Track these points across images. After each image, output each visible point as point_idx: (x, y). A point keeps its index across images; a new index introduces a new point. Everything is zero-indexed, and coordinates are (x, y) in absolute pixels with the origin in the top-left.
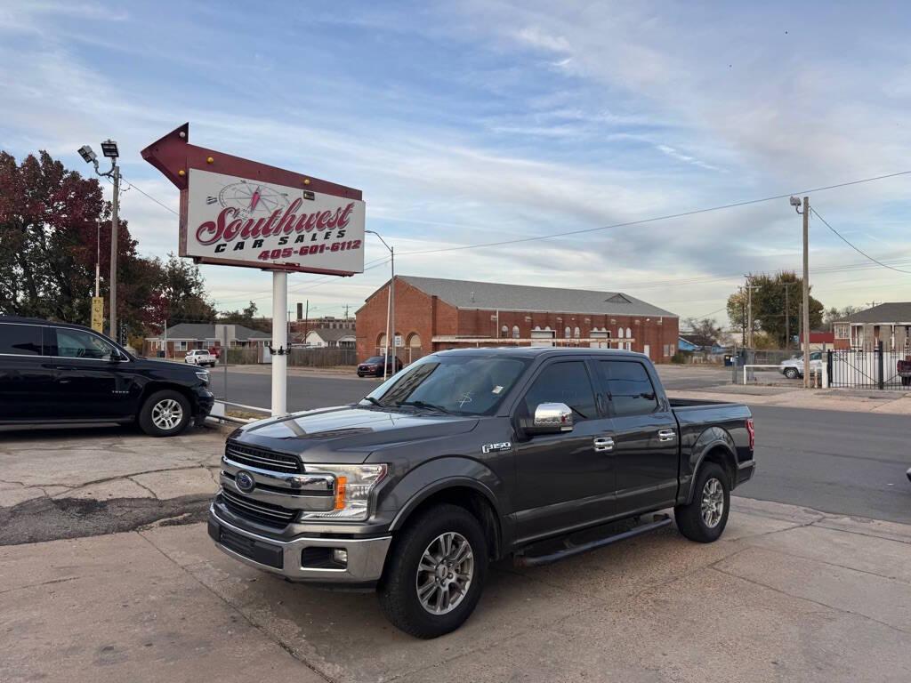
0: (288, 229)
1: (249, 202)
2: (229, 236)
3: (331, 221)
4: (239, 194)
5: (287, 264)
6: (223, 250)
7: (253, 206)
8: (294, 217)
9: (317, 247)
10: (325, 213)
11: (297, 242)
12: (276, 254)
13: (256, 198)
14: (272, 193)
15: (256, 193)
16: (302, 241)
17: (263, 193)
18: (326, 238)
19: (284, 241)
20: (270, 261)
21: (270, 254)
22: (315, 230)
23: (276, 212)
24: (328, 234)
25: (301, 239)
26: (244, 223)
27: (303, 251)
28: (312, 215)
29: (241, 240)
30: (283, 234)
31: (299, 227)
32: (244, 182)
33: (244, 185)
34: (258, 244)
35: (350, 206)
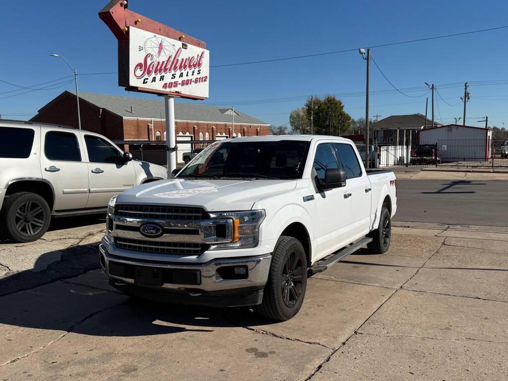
0: (175, 68)
1: (158, 49)
2: (149, 73)
3: (195, 63)
4: (153, 45)
5: (176, 92)
6: (146, 82)
7: (159, 52)
8: (178, 60)
9: (188, 80)
10: (192, 58)
11: (180, 77)
12: (171, 85)
13: (161, 47)
14: (169, 44)
15: (161, 44)
16: (182, 77)
17: (164, 44)
18: (193, 75)
19: (174, 76)
20: (168, 90)
21: (168, 85)
22: (188, 69)
23: (170, 57)
24: (193, 72)
25: (181, 75)
26: (156, 64)
27: (183, 84)
28: (186, 59)
29: (154, 76)
30: (173, 72)
31: (180, 68)
32: (155, 36)
33: (155, 39)
34: (162, 78)
35: (203, 53)
